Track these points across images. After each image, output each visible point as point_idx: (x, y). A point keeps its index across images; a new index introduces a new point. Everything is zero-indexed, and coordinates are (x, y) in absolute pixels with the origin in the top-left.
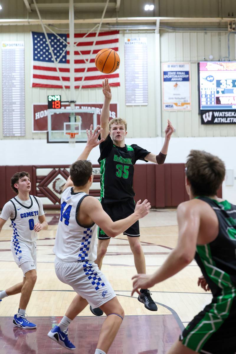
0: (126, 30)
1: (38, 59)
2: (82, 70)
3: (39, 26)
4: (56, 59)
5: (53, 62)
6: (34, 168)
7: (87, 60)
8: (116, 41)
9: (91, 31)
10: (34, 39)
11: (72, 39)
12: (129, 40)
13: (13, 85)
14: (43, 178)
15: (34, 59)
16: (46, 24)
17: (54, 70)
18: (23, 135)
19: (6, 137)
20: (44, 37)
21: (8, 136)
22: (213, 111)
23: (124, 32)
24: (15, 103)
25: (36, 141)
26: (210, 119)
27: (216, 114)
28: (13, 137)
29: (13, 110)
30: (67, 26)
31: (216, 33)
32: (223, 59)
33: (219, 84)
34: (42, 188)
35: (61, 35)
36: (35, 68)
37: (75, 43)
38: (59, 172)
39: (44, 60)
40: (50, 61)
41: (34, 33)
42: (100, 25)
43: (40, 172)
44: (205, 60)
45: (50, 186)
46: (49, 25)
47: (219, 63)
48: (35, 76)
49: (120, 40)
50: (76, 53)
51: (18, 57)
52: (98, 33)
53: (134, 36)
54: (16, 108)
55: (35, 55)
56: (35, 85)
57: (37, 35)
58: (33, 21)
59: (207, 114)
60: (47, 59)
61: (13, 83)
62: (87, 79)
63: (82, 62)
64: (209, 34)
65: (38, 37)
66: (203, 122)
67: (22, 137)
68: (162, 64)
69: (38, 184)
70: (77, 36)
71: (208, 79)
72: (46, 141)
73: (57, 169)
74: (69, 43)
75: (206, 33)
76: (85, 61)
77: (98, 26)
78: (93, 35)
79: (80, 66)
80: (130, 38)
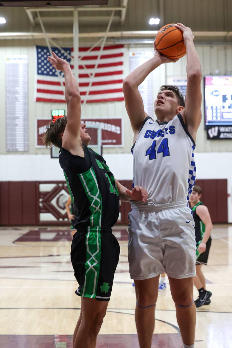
0: (130, 44)
1: (42, 74)
2: (87, 85)
3: (43, 40)
4: (60, 73)
5: (57, 76)
6: (37, 184)
7: (91, 74)
8: (121, 55)
9: (96, 45)
10: (38, 53)
11: (76, 53)
12: (134, 54)
13: (16, 100)
14: (46, 194)
15: (38, 74)
16: (50, 38)
17: (58, 84)
18: (26, 150)
19: (9, 152)
20: (48, 51)
21: (12, 151)
22: (219, 126)
23: (129, 46)
24: (18, 118)
25: (40, 157)
26: (216, 134)
27: (222, 129)
28: (16, 152)
29: (16, 125)
30: (71, 40)
31: (221, 47)
32: (229, 74)
33: (225, 99)
34: (45, 204)
35: (66, 49)
36: (39, 82)
37: (79, 57)
38: (63, 188)
39: (48, 74)
40: (54, 75)
41: (38, 47)
42: (105, 39)
43: (44, 188)
44: (211, 74)
45: (54, 202)
46: (54, 39)
47: (225, 77)
48: (39, 91)
49: (125, 55)
50: (81, 67)
51: (21, 71)
52: (102, 47)
53: (139, 50)
54: (20, 122)
55: (39, 69)
56: (39, 100)
57: (41, 49)
58: (37, 35)
59: (213, 129)
60: (51, 73)
61: (16, 98)
62: (92, 93)
63: (86, 76)
64: (215, 48)
65: (42, 51)
66: (209, 138)
67: (26, 152)
68: (167, 78)
69: (41, 200)
70: (81, 49)
71: (215, 93)
72: (49, 156)
73: (61, 185)
74: (73, 57)
75: (212, 47)
76: (90, 75)
77: (103, 41)
78: (97, 49)
79: (84, 80)
80: (135, 52)
